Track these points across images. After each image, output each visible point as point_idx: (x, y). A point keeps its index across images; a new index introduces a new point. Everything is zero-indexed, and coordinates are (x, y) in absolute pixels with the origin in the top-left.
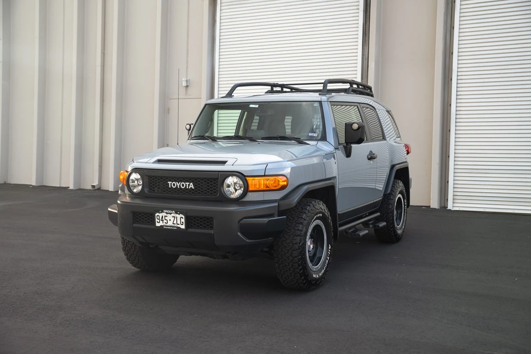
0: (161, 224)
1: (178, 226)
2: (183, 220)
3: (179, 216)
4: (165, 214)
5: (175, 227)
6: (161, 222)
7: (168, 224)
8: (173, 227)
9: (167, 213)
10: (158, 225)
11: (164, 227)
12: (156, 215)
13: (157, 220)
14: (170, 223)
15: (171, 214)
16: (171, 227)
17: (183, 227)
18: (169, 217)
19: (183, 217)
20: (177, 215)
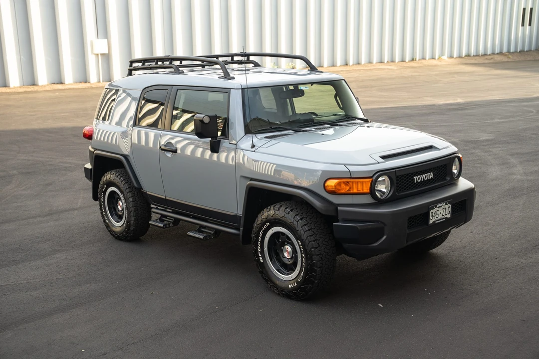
0: (434, 220)
1: (446, 216)
2: (450, 209)
3: (447, 206)
4: (437, 209)
5: (444, 218)
6: (434, 218)
7: (438, 219)
8: (442, 219)
9: (438, 207)
10: (431, 222)
11: (436, 222)
12: (431, 212)
13: (431, 217)
14: (440, 217)
15: (441, 207)
16: (440, 219)
17: (449, 216)
18: (441, 211)
19: (450, 206)
20: (446, 206)
